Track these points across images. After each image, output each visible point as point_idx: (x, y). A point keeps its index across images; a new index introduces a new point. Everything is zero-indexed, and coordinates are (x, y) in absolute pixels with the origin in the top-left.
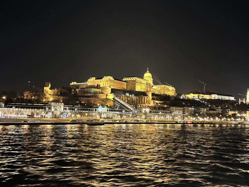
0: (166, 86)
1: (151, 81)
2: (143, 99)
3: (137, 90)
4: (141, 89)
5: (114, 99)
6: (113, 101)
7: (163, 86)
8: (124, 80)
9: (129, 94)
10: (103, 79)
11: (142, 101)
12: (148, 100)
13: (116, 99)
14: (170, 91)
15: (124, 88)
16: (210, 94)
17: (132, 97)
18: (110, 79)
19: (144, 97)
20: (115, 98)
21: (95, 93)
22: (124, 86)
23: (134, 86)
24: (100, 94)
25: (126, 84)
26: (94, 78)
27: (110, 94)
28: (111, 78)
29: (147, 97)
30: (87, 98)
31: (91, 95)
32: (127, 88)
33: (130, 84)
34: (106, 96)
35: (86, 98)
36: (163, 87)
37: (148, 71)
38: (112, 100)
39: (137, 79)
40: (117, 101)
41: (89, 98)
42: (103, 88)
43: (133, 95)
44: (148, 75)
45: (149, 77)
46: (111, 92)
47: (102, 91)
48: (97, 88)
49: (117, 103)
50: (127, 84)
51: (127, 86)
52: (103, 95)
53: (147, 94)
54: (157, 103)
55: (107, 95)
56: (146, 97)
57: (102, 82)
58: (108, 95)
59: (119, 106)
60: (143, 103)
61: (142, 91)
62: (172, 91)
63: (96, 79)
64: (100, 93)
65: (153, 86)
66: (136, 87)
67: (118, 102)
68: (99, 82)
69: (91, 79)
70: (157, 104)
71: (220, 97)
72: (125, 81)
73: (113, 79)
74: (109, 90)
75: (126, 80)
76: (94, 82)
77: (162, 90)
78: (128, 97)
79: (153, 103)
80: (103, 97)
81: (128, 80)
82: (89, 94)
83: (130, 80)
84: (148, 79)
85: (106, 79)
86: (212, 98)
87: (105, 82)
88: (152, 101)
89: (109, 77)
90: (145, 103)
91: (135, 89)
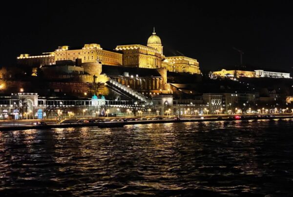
0: (186, 59)
1: (160, 49)
2: (154, 82)
3: (141, 66)
4: (148, 64)
5: (108, 82)
6: (107, 86)
7: (180, 58)
8: (117, 49)
9: (130, 75)
10: (84, 48)
11: (152, 86)
12: (161, 84)
13: (112, 84)
14: (192, 66)
15: (119, 64)
16: (252, 69)
17: (136, 80)
18: (96, 48)
19: (155, 79)
20: (111, 82)
21: (75, 73)
22: (119, 60)
23: (136, 59)
24: (83, 76)
25: (121, 56)
26: (67, 48)
27: (101, 74)
28: (99, 47)
29: (160, 79)
30: (64, 83)
31: (68, 77)
32: (123, 64)
33: (129, 57)
34: (93, 79)
35: (62, 83)
36: (179, 60)
37: (154, 33)
38: (106, 84)
39: (140, 48)
40: (115, 86)
41: (66, 84)
42: (86, 65)
43: (137, 76)
44: (154, 40)
45: (157, 43)
46: (101, 71)
47: (86, 71)
48: (77, 66)
49: (116, 89)
50: (123, 56)
51: (123, 60)
52: (88, 76)
53: (160, 73)
54: (178, 87)
55: (95, 77)
56: (158, 79)
57: (81, 53)
58: (97, 77)
59: (118, 95)
60: (154, 88)
61: (150, 68)
62: (195, 66)
63: (69, 49)
64: (82, 74)
65: (164, 59)
66: (140, 63)
67: (117, 87)
68: (77, 54)
69: (61, 49)
70: (178, 89)
71: (268, 74)
72: (120, 52)
73: (102, 49)
74: (99, 68)
75: (121, 49)
76: (68, 54)
77: (178, 65)
78: (129, 79)
79: (171, 88)
80: (89, 80)
81: (125, 49)
82: (65, 77)
83: (129, 49)
84: (155, 46)
85: (88, 48)
86: (257, 77)
87: (87, 53)
88: (169, 84)
89: (95, 45)
90: (158, 87)
91: (138, 65)
